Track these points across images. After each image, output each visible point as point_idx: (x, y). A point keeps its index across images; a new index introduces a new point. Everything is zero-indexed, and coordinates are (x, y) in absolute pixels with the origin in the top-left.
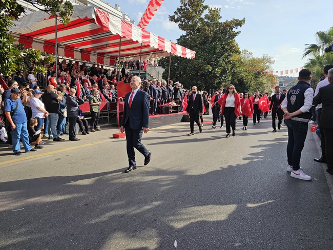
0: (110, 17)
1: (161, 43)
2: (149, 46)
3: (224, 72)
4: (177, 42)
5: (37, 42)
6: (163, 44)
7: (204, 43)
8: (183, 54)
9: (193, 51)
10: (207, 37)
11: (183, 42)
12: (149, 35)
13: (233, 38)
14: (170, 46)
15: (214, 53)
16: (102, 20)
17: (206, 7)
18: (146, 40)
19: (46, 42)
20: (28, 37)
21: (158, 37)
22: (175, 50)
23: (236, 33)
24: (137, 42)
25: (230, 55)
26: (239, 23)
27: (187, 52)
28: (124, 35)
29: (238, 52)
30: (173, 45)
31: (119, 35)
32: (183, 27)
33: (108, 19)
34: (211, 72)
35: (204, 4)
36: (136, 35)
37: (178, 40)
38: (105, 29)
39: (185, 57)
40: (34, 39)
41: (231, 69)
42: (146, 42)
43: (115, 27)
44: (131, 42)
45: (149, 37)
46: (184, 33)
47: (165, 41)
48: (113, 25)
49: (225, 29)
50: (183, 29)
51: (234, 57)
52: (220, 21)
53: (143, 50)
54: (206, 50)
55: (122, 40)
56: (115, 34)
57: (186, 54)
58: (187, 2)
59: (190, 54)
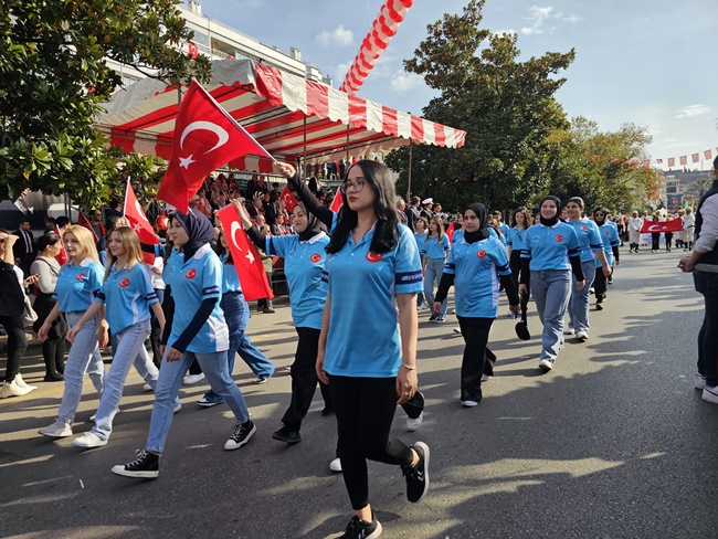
0: (284, 76)
1: (390, 120)
2: (363, 128)
3: (532, 169)
4: (423, 115)
5: (143, 139)
6: (394, 122)
7: (482, 112)
8: (437, 139)
9: (459, 132)
10: (489, 99)
11: (436, 113)
12: (363, 105)
13: (550, 94)
14: (410, 125)
15: (508, 130)
16: (269, 84)
17: (483, 34)
18: (358, 117)
19: (161, 137)
20: (126, 131)
21: (384, 108)
22: (421, 132)
23: (556, 84)
24: (339, 122)
25: (544, 132)
26: (560, 61)
27: (446, 135)
28: (312, 111)
29: (562, 124)
30: (416, 122)
31: (301, 111)
32: (434, 82)
33: (280, 82)
34: (502, 173)
35: (480, 28)
36: (337, 109)
37: (425, 109)
38: (274, 102)
39: (442, 144)
40: (137, 135)
41: (549, 163)
42: (357, 122)
43: (294, 96)
44: (327, 123)
45: (363, 110)
46: (438, 93)
47: (398, 116)
48: (290, 93)
49: (529, 76)
50: (436, 86)
51: (554, 137)
52: (517, 60)
53: (353, 137)
54: (488, 127)
55: (309, 120)
56: (294, 110)
57: (443, 139)
58: (440, 27)
59: (454, 137)
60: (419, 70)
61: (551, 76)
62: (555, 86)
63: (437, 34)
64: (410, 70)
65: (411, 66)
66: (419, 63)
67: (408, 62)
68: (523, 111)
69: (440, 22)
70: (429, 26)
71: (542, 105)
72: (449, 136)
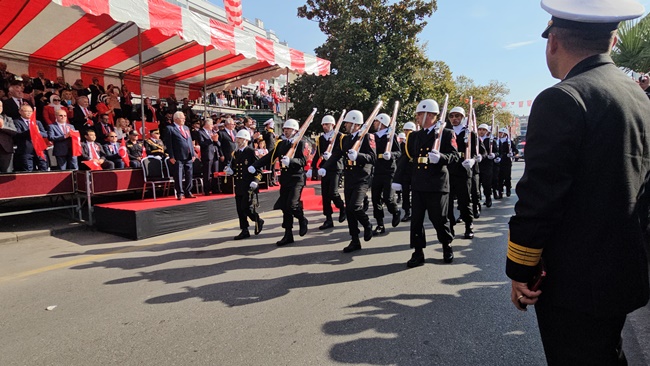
6: (230, 38)
8: (294, 65)
9: (323, 61)
13: (413, 35)
14: (255, 46)
21: (211, 21)
25: (409, 70)
26: (423, 10)
27: (307, 62)
29: (424, 63)
30: (265, 45)
34: (369, 103)
37: (318, 50)
39: (300, 69)
47: (235, 33)
50: (325, 31)
51: (418, 74)
57: (303, 65)
59: (315, 65)
60: (310, 16)
61: (418, 22)
62: (418, 29)
64: (302, 16)
65: (302, 12)
66: (309, 9)
67: (300, 9)
68: (389, 50)
71: (405, 44)
72: (310, 64)
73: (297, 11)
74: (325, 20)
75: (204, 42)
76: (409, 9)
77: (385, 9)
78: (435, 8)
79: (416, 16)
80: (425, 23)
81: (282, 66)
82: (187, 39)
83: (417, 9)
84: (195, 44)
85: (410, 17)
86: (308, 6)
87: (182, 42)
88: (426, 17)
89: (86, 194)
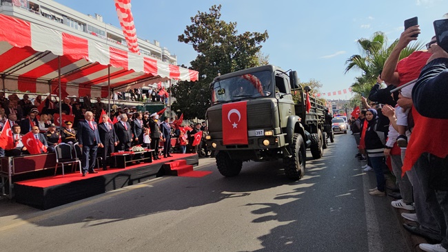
8: (172, 75)
9: (193, 72)
12: (84, 43)
13: (254, 54)
21: (111, 48)
22: (155, 69)
27: (181, 72)
30: (150, 62)
32: (200, 48)
37: (192, 63)
39: (176, 78)
52: (237, 35)
58: (198, 19)
59: (188, 74)
60: (187, 41)
61: (257, 45)
62: (257, 50)
63: (197, 23)
64: (181, 41)
65: (181, 38)
66: (186, 37)
67: (179, 37)
68: (238, 63)
69: (197, 16)
70: (192, 18)
71: (249, 60)
72: (184, 74)
73: (178, 38)
74: (197, 44)
75: (105, 62)
76: (250, 38)
77: (235, 37)
78: (268, 37)
79: (256, 41)
80: (261, 46)
81: (163, 76)
82: (92, 60)
83: (256, 38)
84: (97, 64)
85: (252, 42)
86: (185, 35)
87: (88, 63)
88: (262, 42)
89: (8, 174)
